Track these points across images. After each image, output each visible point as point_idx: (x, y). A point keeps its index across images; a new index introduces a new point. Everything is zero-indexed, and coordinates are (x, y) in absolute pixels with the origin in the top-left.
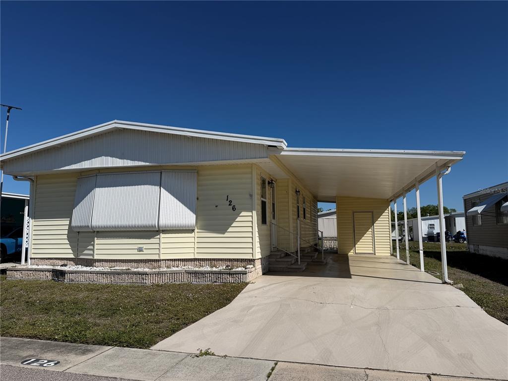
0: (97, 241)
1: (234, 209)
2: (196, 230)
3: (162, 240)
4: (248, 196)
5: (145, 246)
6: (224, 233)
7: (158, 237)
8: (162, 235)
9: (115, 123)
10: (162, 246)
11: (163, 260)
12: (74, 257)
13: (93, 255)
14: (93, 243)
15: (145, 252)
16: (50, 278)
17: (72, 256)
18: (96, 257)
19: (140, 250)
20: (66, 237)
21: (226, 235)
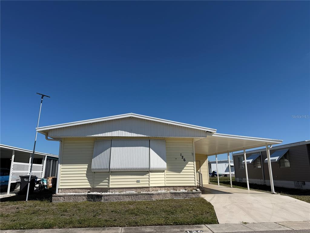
0: (111, 177)
1: (184, 160)
2: (165, 171)
3: (151, 176)
4: (191, 154)
5: (141, 180)
6: (180, 173)
7: (148, 174)
8: (151, 174)
9: (131, 114)
10: (151, 179)
11: (150, 187)
12: (91, 187)
13: (108, 186)
14: (108, 178)
15: (141, 183)
16: (85, 200)
17: (90, 187)
18: (111, 187)
19: (138, 182)
20: (85, 175)
21: (181, 173)
